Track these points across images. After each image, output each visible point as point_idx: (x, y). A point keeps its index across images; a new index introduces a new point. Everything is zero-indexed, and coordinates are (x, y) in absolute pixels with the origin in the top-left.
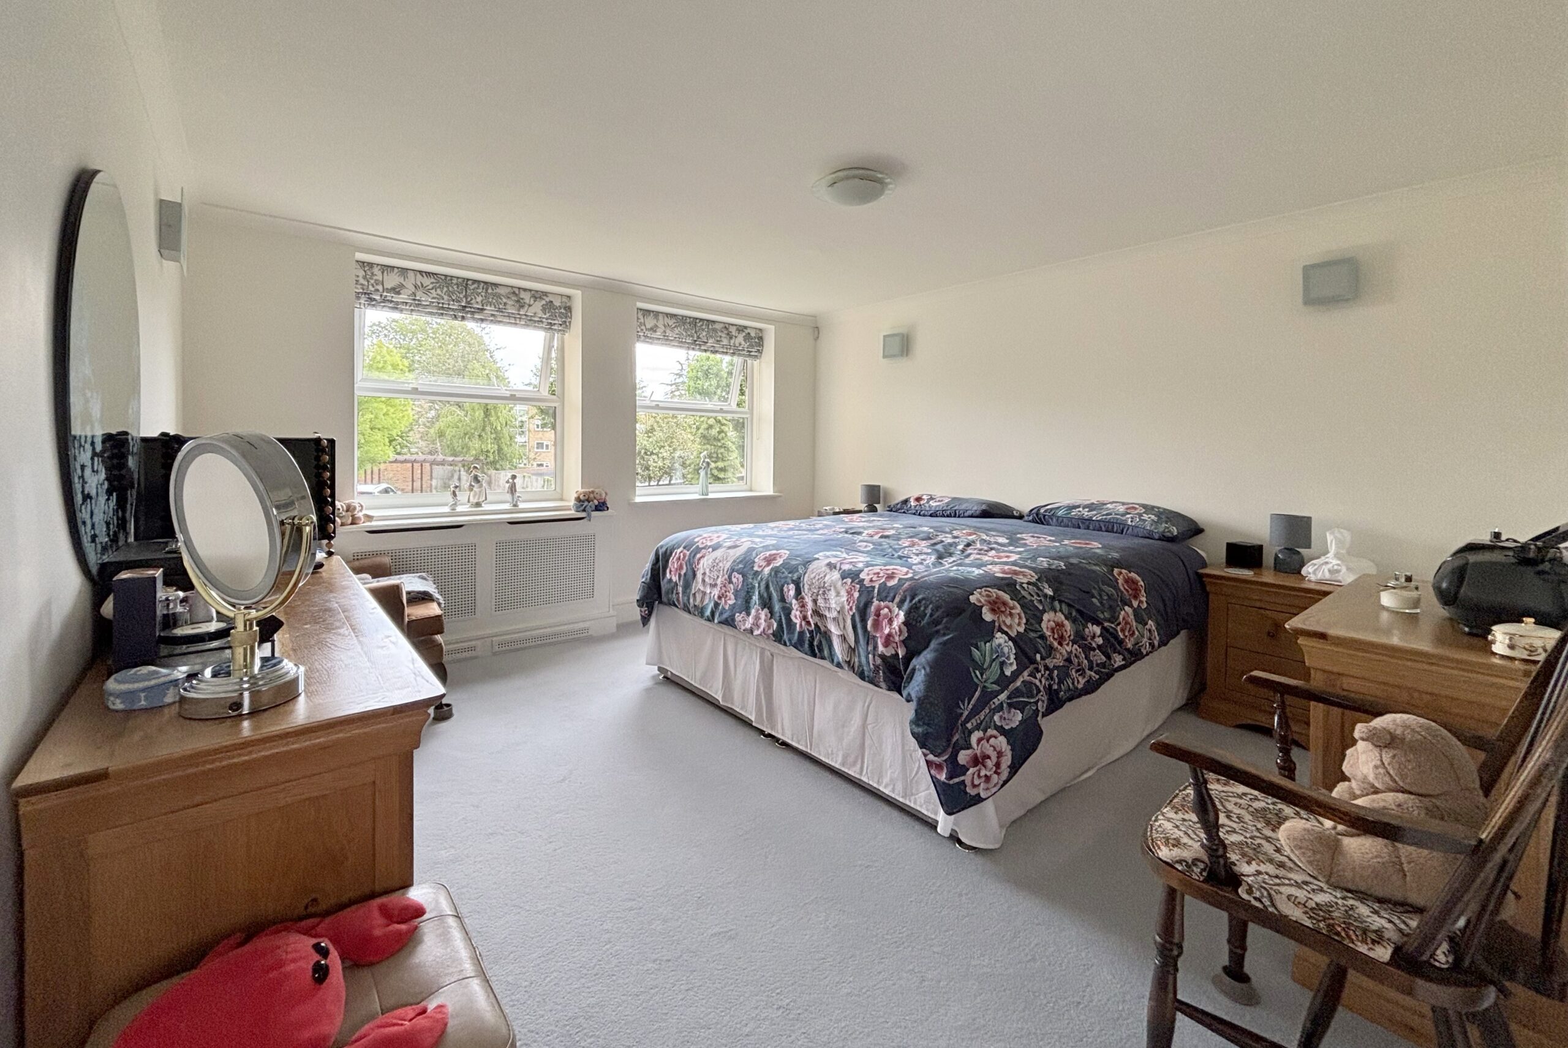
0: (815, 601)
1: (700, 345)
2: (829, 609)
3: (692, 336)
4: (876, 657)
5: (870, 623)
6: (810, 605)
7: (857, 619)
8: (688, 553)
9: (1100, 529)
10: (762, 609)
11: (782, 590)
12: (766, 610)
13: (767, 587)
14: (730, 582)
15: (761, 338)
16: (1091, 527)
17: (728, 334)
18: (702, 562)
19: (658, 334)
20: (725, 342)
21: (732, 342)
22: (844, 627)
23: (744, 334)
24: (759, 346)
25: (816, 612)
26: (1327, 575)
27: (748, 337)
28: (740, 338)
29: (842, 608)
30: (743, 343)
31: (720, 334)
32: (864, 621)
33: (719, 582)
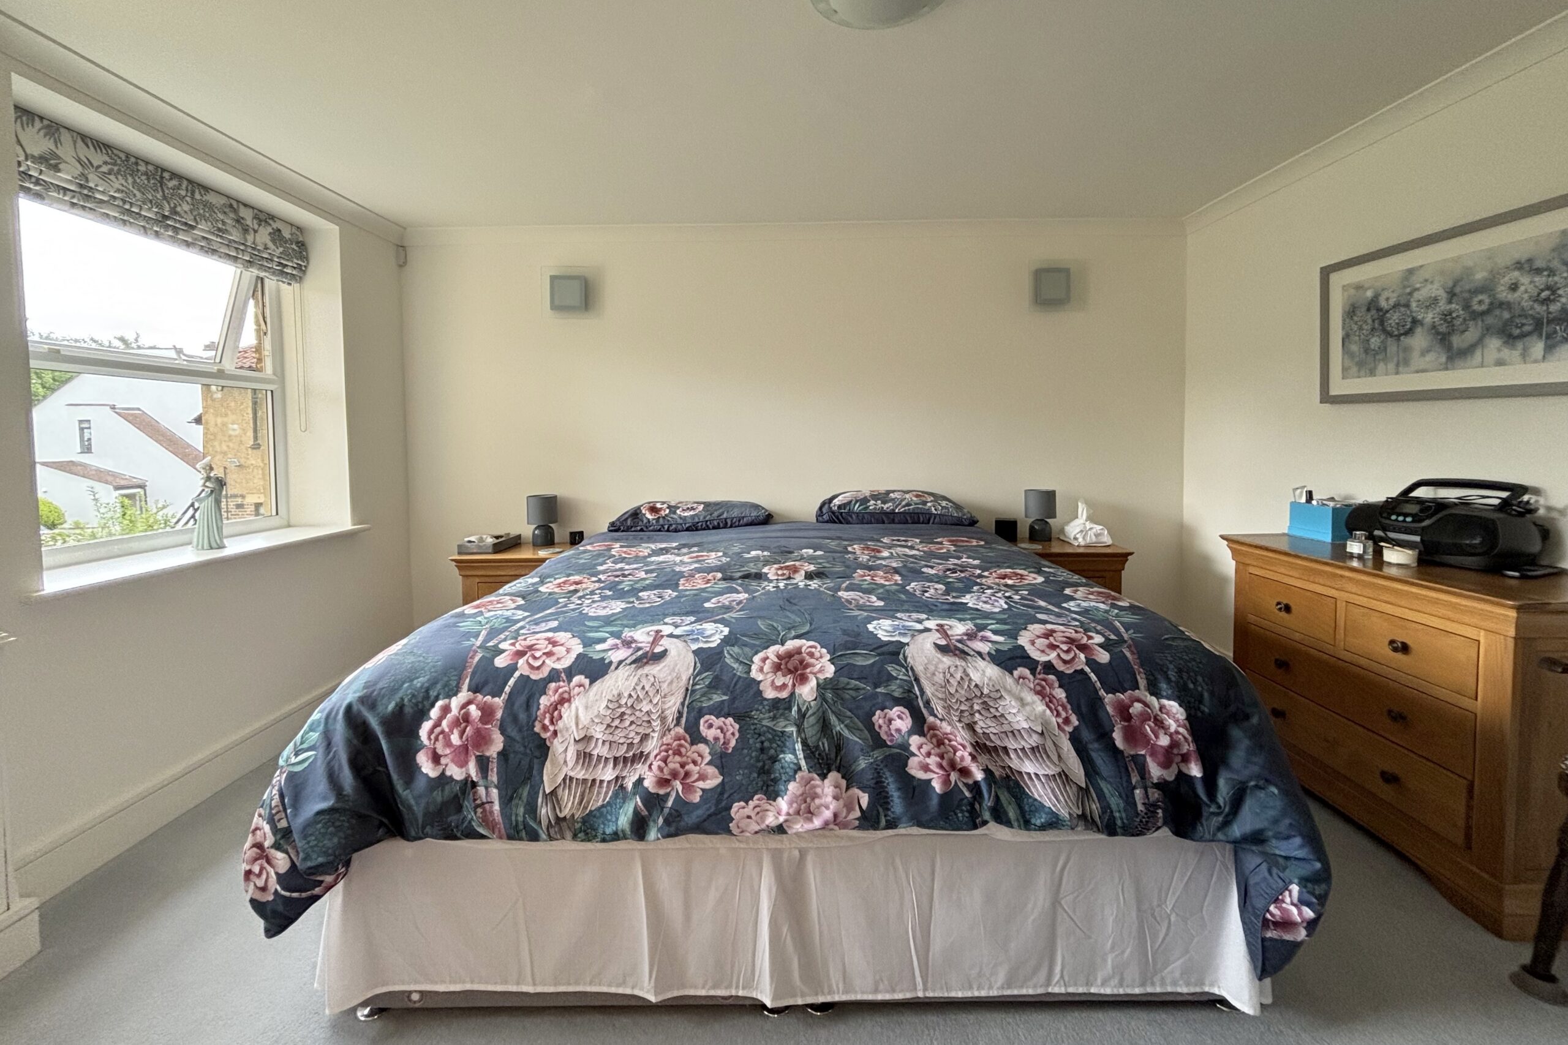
0: (971, 727)
1: (175, 229)
2: (1014, 733)
3: (160, 206)
4: (1150, 791)
5: (1118, 737)
6: (960, 737)
7: (1086, 735)
8: (499, 701)
9: (906, 522)
10: (823, 777)
11: (870, 726)
12: (833, 776)
13: (825, 726)
14: (696, 737)
15: (302, 245)
16: (896, 520)
17: (238, 221)
18: (567, 713)
19: (65, 177)
20: (235, 235)
21: (250, 238)
22: (1059, 756)
23: (270, 230)
24: (302, 258)
25: (981, 747)
26: (1094, 539)
27: (276, 235)
28: (263, 236)
29: (1045, 724)
30: (270, 245)
31: (221, 216)
32: (1104, 736)
33: (652, 746)
